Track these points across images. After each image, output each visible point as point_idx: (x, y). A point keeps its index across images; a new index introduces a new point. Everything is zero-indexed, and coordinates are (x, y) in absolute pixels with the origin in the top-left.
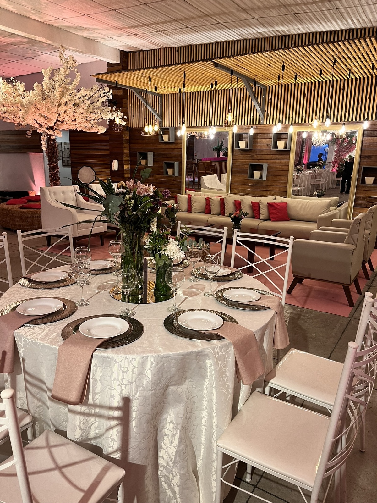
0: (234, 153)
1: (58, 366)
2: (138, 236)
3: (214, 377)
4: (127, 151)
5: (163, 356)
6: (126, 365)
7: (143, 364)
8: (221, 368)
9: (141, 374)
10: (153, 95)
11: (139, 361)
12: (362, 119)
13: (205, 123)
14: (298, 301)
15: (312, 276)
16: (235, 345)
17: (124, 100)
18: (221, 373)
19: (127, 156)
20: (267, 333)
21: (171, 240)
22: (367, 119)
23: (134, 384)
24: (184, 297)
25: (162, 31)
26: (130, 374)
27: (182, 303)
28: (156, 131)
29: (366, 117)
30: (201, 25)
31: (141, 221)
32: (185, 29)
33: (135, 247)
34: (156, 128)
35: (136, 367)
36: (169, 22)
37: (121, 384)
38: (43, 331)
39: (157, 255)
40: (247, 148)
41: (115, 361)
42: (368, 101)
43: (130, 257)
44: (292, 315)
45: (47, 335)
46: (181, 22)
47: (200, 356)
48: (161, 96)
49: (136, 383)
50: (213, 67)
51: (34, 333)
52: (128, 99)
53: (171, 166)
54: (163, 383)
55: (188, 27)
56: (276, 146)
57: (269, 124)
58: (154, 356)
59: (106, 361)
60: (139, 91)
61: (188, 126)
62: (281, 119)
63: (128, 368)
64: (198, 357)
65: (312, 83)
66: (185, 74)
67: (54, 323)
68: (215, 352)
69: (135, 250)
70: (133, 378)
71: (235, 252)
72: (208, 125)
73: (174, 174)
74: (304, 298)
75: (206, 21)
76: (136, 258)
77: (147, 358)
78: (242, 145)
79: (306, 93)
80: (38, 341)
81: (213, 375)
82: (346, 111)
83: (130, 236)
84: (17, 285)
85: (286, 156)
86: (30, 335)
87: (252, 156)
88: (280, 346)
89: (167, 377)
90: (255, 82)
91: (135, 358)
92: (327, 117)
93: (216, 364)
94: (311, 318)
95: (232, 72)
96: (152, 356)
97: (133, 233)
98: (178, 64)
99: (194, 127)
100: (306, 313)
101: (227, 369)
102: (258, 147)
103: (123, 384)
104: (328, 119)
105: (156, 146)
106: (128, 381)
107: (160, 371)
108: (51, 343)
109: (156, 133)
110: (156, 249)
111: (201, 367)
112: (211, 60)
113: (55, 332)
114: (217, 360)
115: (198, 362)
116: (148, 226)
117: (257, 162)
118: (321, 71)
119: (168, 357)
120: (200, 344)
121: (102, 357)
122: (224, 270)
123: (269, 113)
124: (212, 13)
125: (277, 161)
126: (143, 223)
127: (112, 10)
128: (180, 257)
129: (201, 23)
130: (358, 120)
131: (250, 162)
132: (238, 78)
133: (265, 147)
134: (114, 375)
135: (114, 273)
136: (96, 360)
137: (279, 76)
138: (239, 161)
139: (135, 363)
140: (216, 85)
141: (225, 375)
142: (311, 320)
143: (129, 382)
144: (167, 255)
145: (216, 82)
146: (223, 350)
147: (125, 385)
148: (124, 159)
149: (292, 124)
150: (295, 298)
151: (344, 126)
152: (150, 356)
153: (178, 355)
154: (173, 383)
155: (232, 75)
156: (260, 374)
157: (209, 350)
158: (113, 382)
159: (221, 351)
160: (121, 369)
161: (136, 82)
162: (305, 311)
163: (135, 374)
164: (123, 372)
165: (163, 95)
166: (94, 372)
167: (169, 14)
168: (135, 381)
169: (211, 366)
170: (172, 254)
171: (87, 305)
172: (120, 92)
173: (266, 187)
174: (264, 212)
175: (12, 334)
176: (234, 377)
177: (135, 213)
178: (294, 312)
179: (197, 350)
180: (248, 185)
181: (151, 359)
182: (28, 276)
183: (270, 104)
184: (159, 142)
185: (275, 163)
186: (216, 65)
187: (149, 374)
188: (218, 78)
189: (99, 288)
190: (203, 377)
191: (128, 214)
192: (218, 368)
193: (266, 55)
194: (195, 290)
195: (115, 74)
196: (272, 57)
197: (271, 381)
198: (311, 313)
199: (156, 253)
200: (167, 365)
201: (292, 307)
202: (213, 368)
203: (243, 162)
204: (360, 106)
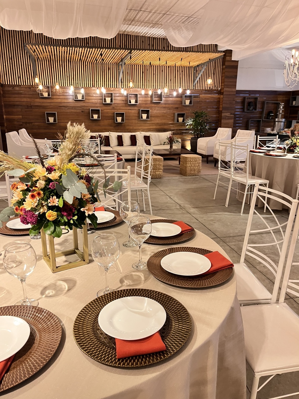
125: (130, 111)
131: (116, 112)
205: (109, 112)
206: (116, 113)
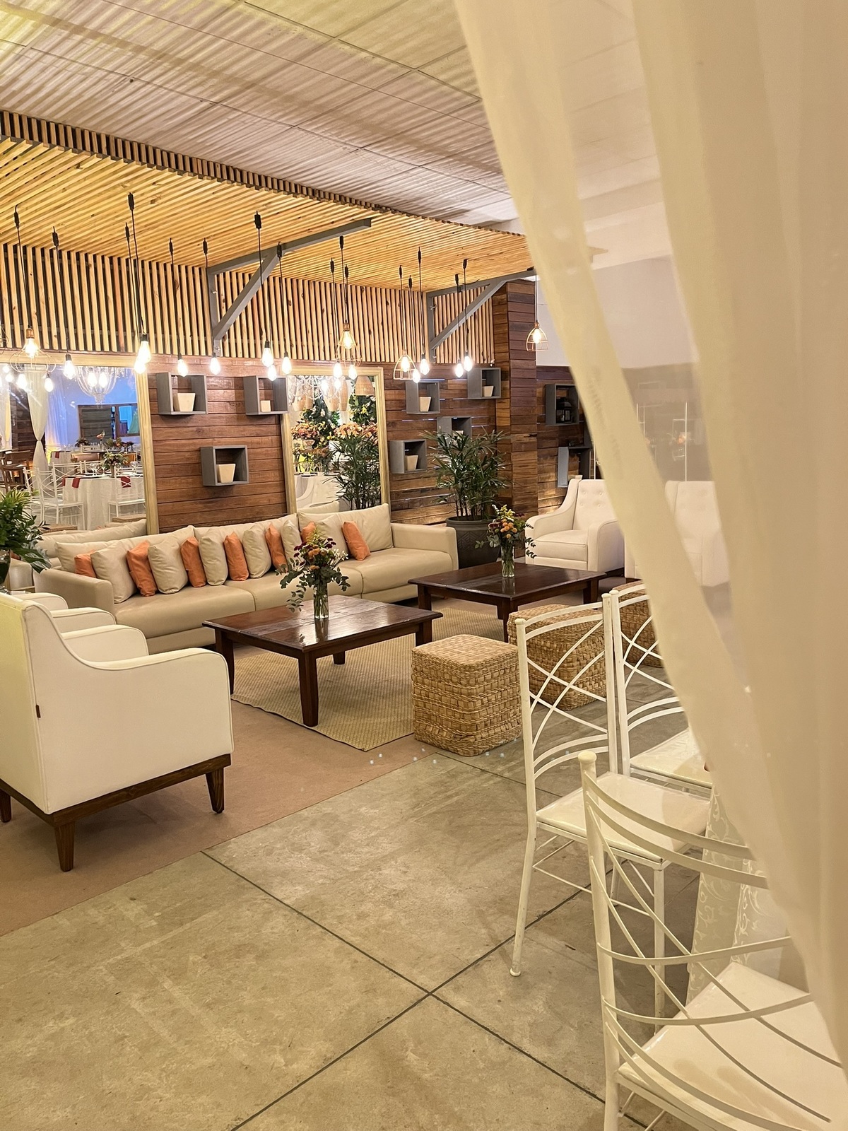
13: (55, 340)
65: (297, 280)
79: (290, 298)
125: (256, 439)
130: (373, 359)
185: (252, 443)
203: (177, 445)
204: (372, 335)
205: (182, 449)
206: (216, 450)
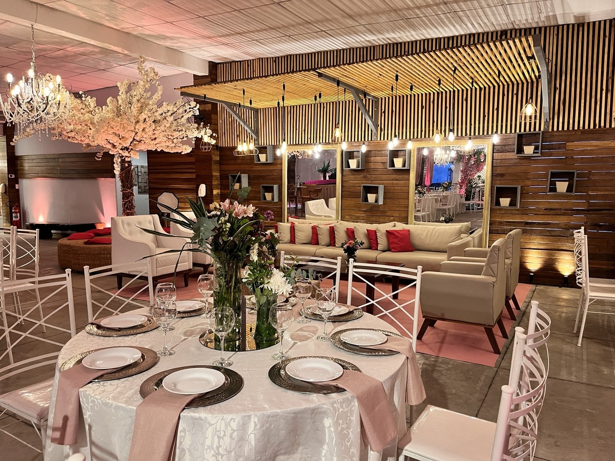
0: (344, 174)
1: (135, 433)
2: (234, 266)
3: (334, 441)
4: (217, 174)
5: (270, 415)
6: (223, 428)
7: (244, 426)
8: (343, 429)
9: (242, 439)
10: (247, 110)
11: (239, 423)
12: (490, 133)
13: (309, 140)
14: (430, 349)
15: (446, 317)
16: (359, 399)
17: (213, 116)
18: (342, 436)
19: (217, 179)
20: (397, 383)
21: (275, 271)
22: (496, 132)
23: (233, 453)
24: (293, 342)
25: (257, 40)
26: (227, 439)
27: (290, 349)
28: (251, 149)
29: (495, 130)
30: (301, 33)
31: (238, 248)
32: (283, 38)
33: (231, 281)
34: (252, 146)
35: (235, 431)
36: (265, 30)
37: (216, 454)
38: (117, 388)
39: (258, 290)
40: (359, 167)
41: (209, 423)
42: (495, 112)
43: (225, 293)
44: (424, 366)
45: (121, 393)
46: (278, 30)
47: (315, 413)
48: (256, 111)
49: (235, 452)
50: (317, 78)
51: (105, 391)
52: (217, 115)
53: (270, 190)
54: (269, 452)
55: (287, 36)
56: (392, 164)
57: (384, 139)
58: (259, 414)
59: (197, 424)
60: (231, 105)
61: (289, 143)
62: (397, 134)
63: (225, 432)
64: (313, 415)
65: (430, 93)
66: (284, 85)
67: (130, 378)
68: (334, 408)
69: (231, 284)
70: (232, 446)
71: (352, 286)
72: (312, 142)
73: (273, 199)
74: (438, 345)
75: (308, 28)
76: (232, 294)
77: (250, 418)
78: (353, 164)
79: (424, 104)
80: (110, 401)
81: (333, 438)
82: (471, 124)
83: (225, 267)
84: (83, 333)
85: (405, 176)
86: (100, 394)
87: (365, 177)
88: (414, 401)
89: (274, 443)
90: (365, 94)
91: (234, 419)
92: (450, 130)
93: (336, 424)
94: (449, 369)
95: (338, 83)
96: (256, 415)
97: (229, 264)
98: (277, 75)
99: (296, 144)
100: (441, 363)
101: (350, 431)
102: (372, 166)
103: (219, 454)
104: (451, 133)
105: (252, 168)
106: (226, 449)
107: (266, 435)
108: (126, 402)
109: (251, 152)
110: (256, 282)
111: (317, 429)
112: (314, 70)
113: (131, 389)
114: (337, 420)
115: (314, 422)
116: (247, 254)
117: (371, 184)
118: (439, 81)
119: (275, 416)
120: (315, 400)
121: (192, 418)
122: (340, 308)
123: (383, 127)
124: (314, 20)
125: (395, 182)
126: (240, 251)
127: (200, 17)
128: (287, 291)
129: (301, 30)
130: (485, 133)
131: (362, 183)
132: (345, 89)
133: (380, 166)
134: (208, 442)
135: (204, 315)
136: (184, 423)
137: (392, 87)
138: (350, 183)
139: (234, 425)
140: (320, 97)
141: (348, 438)
142: (449, 372)
143: (227, 451)
144: (270, 289)
145: (320, 94)
146: (344, 405)
147: (221, 455)
148: (213, 184)
149: (410, 139)
150: (427, 344)
151: (470, 141)
152: (253, 416)
153: (289, 413)
154: (282, 451)
155: (338, 85)
156: (392, 436)
157: (328, 405)
158: (206, 452)
159: (342, 407)
160: (216, 433)
161: (227, 95)
162: (440, 360)
163: (234, 439)
164: (219, 437)
165: (259, 110)
166: (181, 439)
167: (265, 22)
168: (235, 448)
169: (330, 427)
170: (277, 289)
171: (171, 354)
172: (209, 107)
173: (384, 212)
174: (382, 242)
175: (76, 393)
176: (359, 441)
177: (232, 238)
178: (427, 362)
179: (312, 406)
180: (362, 211)
181: (254, 419)
182: (97, 322)
183: (383, 117)
184: (255, 162)
185: (393, 184)
186: (320, 75)
187: (252, 439)
188: (322, 90)
189: (185, 334)
190: (321, 442)
191: (223, 240)
192: (340, 429)
193: (377, 64)
194: (306, 333)
195: (203, 86)
196: (383, 66)
197: (407, 448)
198: (448, 363)
199: (256, 287)
200: (274, 427)
201: (423, 356)
202: (332, 429)
203: (354, 183)
204: (486, 118)
